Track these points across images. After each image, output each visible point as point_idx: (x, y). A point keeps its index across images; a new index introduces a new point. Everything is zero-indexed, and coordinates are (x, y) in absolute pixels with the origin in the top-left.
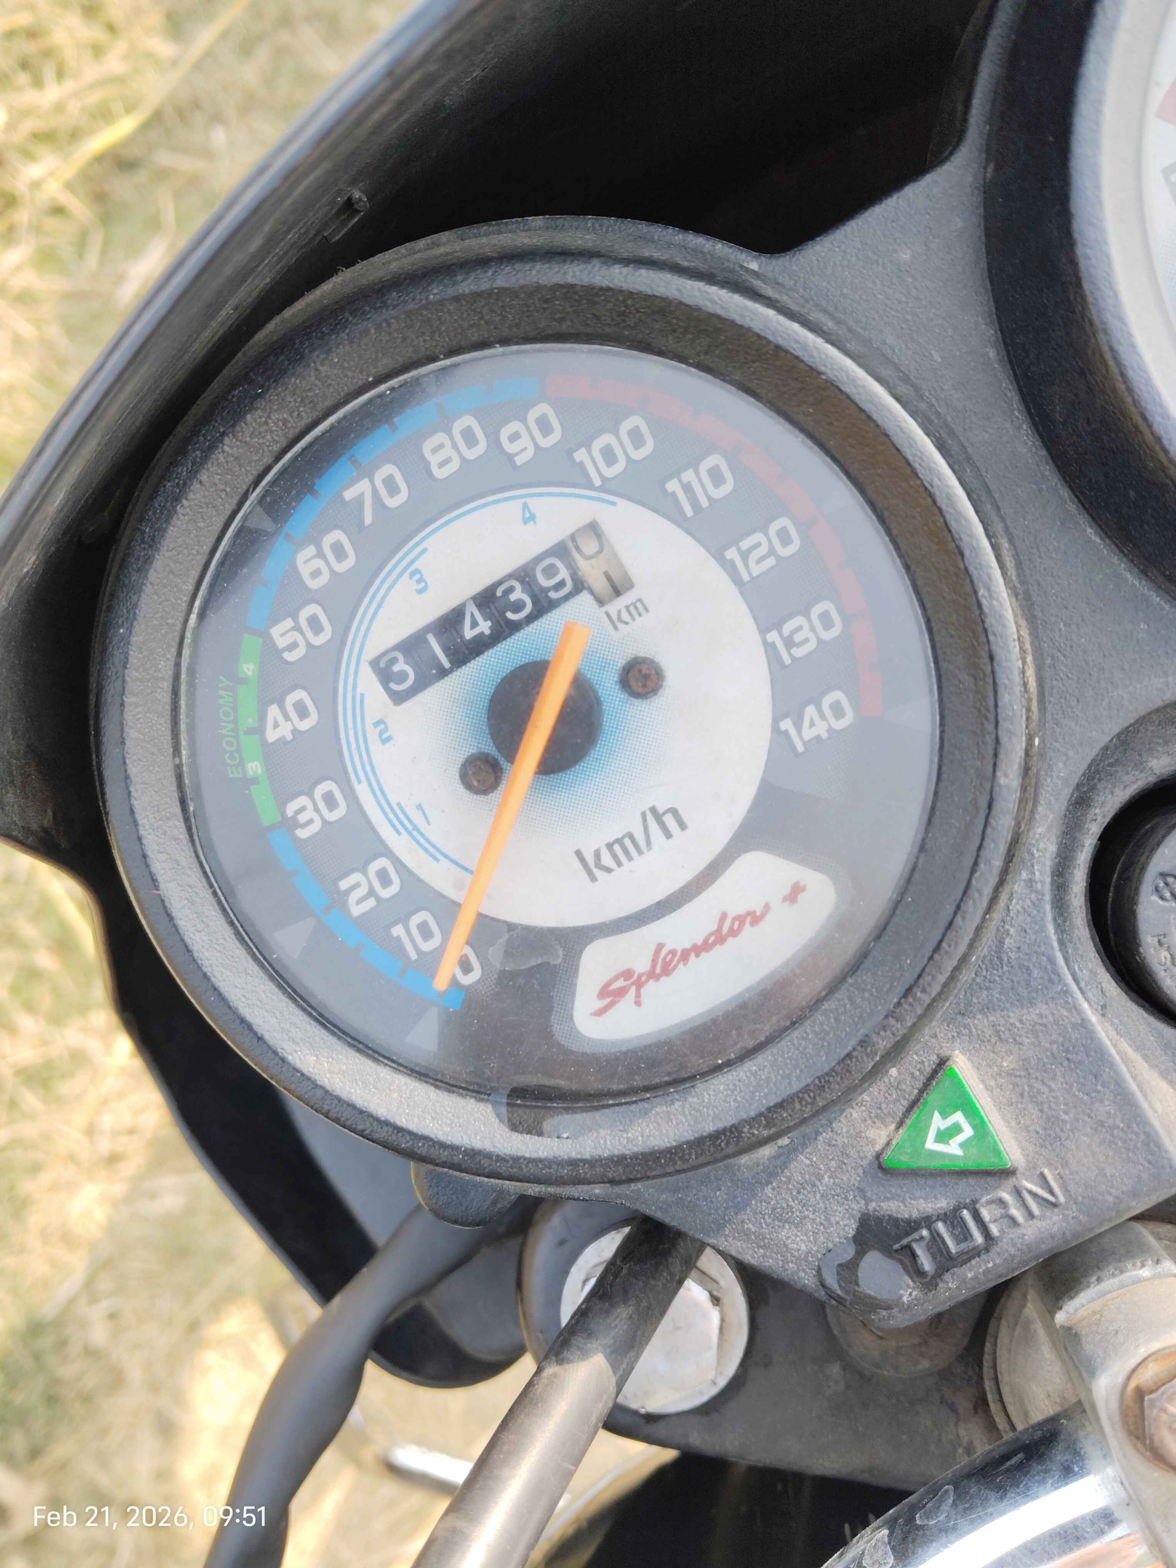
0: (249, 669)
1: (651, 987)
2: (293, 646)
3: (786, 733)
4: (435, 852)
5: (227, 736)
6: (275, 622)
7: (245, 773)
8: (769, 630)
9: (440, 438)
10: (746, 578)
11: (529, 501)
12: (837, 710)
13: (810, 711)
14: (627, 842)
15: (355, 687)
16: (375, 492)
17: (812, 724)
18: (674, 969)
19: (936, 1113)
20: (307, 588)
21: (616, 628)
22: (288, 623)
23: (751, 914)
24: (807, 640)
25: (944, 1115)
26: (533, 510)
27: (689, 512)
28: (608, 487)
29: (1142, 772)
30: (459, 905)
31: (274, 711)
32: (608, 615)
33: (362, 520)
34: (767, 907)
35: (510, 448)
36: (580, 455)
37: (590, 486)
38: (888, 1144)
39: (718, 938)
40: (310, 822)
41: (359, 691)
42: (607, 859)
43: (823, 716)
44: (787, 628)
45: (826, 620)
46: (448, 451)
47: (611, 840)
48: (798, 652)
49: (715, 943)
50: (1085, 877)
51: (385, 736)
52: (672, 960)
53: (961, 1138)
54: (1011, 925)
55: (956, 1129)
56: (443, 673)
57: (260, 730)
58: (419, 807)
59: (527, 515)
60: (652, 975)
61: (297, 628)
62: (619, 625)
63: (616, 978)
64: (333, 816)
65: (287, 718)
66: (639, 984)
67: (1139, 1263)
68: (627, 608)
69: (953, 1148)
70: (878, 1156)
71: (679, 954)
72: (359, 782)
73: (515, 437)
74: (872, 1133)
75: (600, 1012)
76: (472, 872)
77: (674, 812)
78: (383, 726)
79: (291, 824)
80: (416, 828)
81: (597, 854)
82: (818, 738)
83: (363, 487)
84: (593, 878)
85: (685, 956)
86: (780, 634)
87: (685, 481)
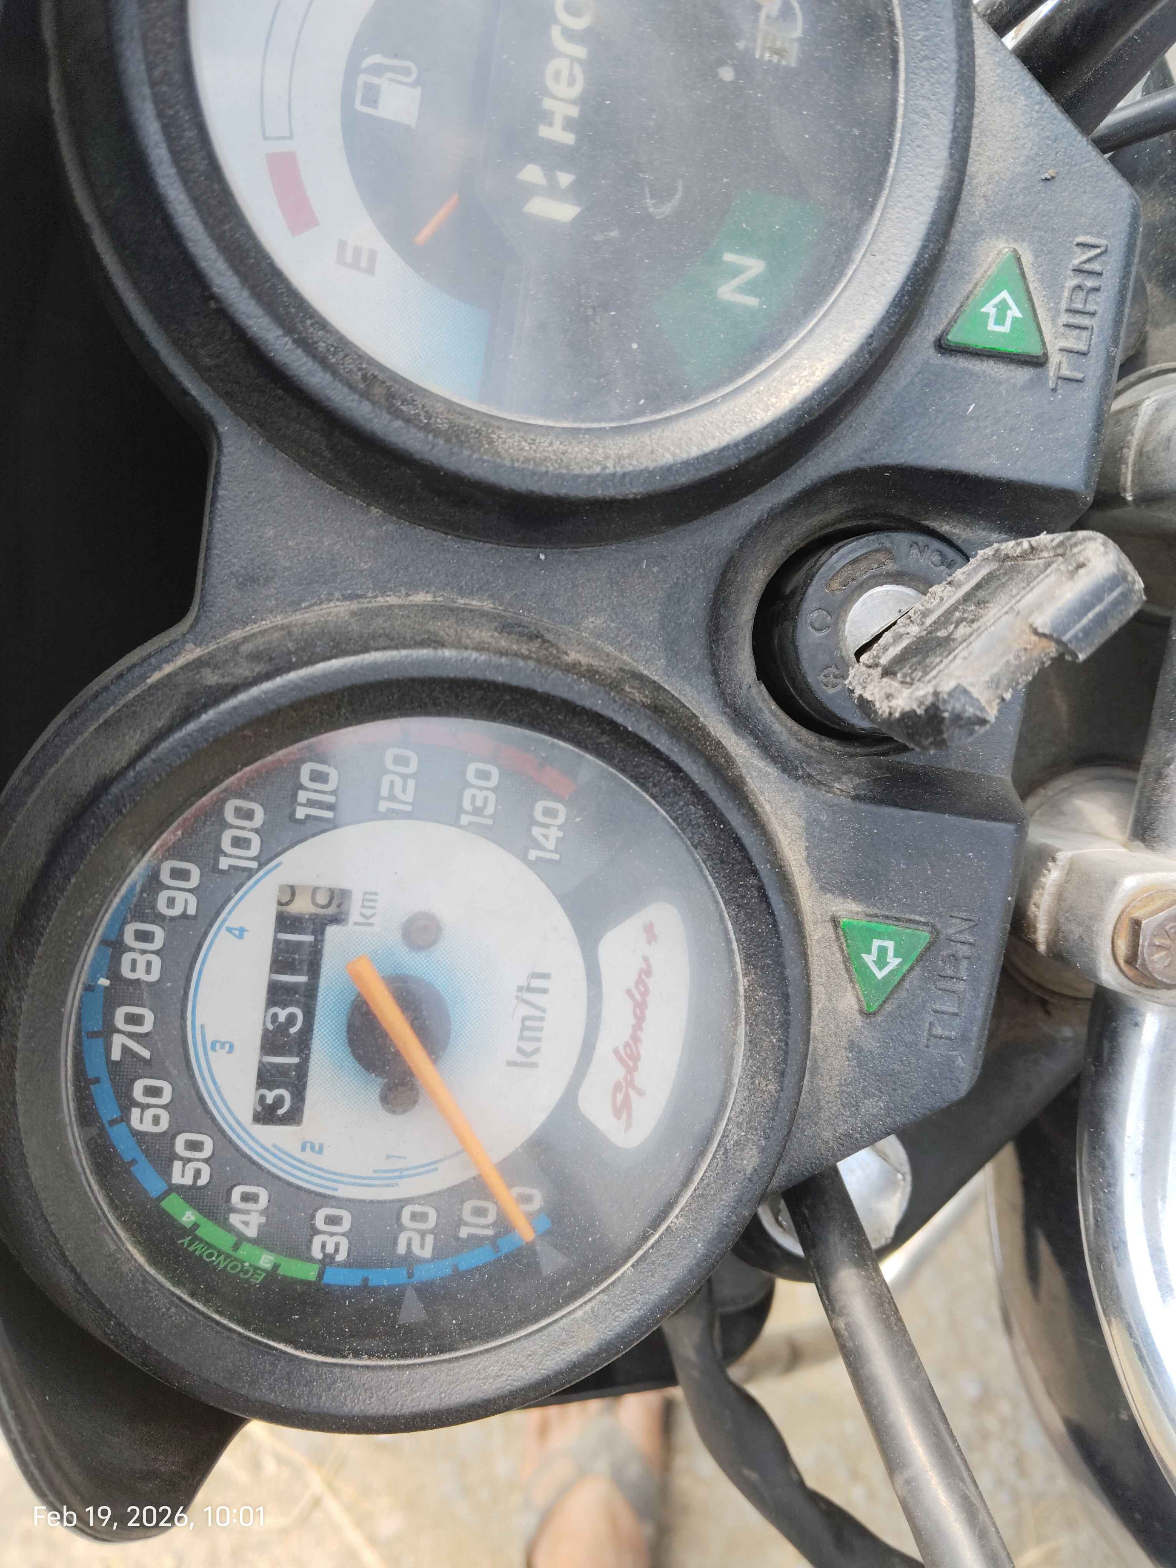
0: (189, 1217)
1: (640, 1079)
2: (197, 1174)
3: (539, 859)
4: (431, 1167)
5: (227, 1265)
6: (170, 1175)
7: (264, 1270)
8: (458, 818)
9: (127, 958)
10: (409, 808)
11: (227, 924)
12: (550, 813)
13: (536, 831)
14: (529, 1023)
15: (263, 1147)
16: (131, 1035)
17: (546, 837)
18: (638, 1051)
19: (863, 956)
20: (164, 1134)
21: (370, 925)
22: (177, 1165)
24: (486, 799)
25: (869, 952)
26: (237, 926)
27: (329, 814)
28: (263, 860)
30: (480, 1176)
31: (235, 1219)
32: (356, 924)
33: (143, 1059)
34: (646, 959)
35: (176, 912)
36: (224, 863)
37: (253, 872)
38: (859, 1000)
40: (337, 1246)
41: (269, 1146)
42: (528, 1047)
43: (547, 826)
44: (467, 805)
45: (482, 775)
46: (142, 960)
47: (517, 1034)
48: (490, 810)
49: (642, 1012)
51: (317, 1149)
52: (631, 1050)
53: (891, 952)
55: (883, 951)
56: (302, 1071)
57: (241, 1239)
58: (388, 1157)
59: (237, 933)
60: (631, 1070)
61: (186, 1162)
62: (371, 921)
63: (614, 1097)
64: (346, 1225)
65: (247, 1212)
66: (631, 1084)
68: (363, 906)
69: (893, 962)
70: (861, 1012)
71: (631, 1043)
72: (336, 1190)
73: (171, 902)
74: (844, 1004)
75: (629, 1126)
76: (463, 1151)
77: (533, 975)
79: (328, 1260)
80: (401, 1170)
81: (520, 1050)
82: (559, 840)
83: (118, 1041)
84: (534, 1065)
85: (635, 1038)
86: (467, 813)
87: (304, 801)
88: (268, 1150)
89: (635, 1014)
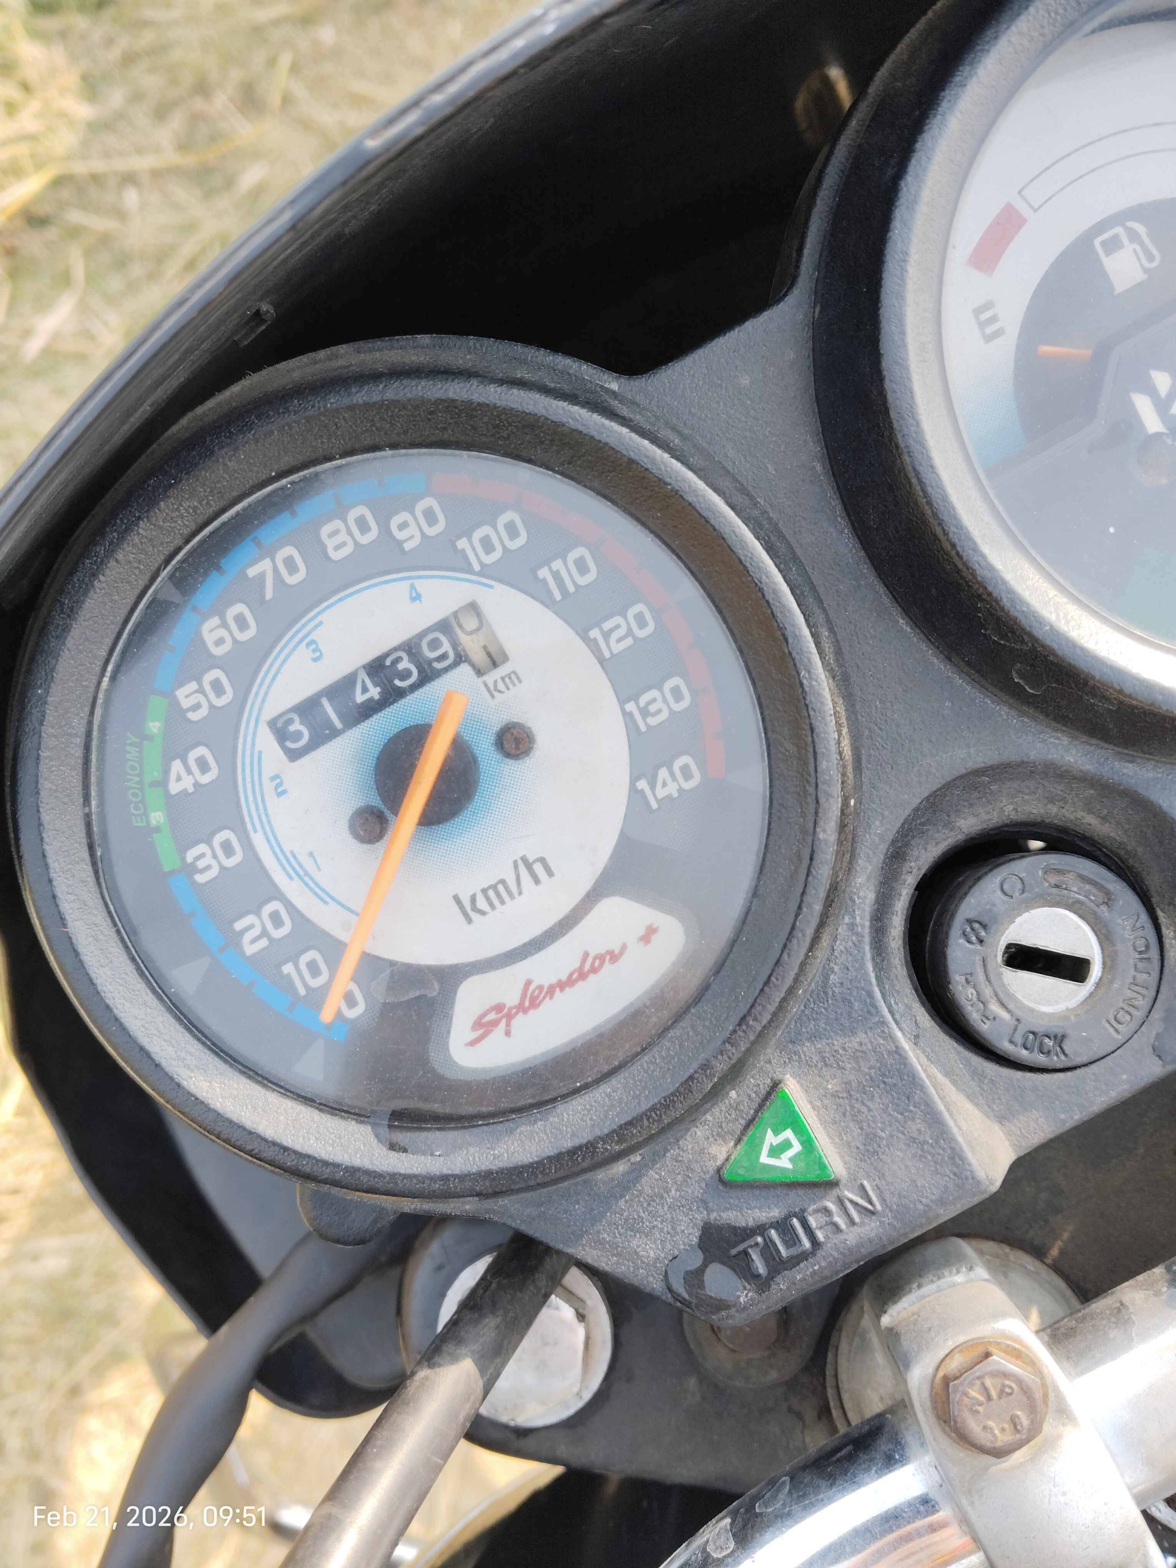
0: (154, 727)
1: (519, 1020)
2: (197, 707)
3: (642, 792)
4: (324, 896)
5: (133, 788)
6: (180, 685)
7: (148, 822)
8: (629, 700)
9: (337, 524)
10: (607, 655)
11: (417, 583)
12: (686, 773)
13: (663, 773)
14: (500, 887)
15: (253, 745)
16: (276, 570)
17: (664, 784)
18: (541, 1002)
19: (769, 1130)
20: (210, 655)
21: (493, 696)
22: (193, 686)
23: (611, 953)
24: (660, 711)
25: (776, 1133)
26: (419, 590)
27: (558, 596)
28: (485, 572)
29: (951, 830)
30: (345, 945)
31: (177, 766)
32: (486, 685)
33: (262, 595)
34: (624, 947)
35: (400, 535)
36: (462, 544)
37: (470, 570)
38: (727, 1160)
39: (581, 975)
40: (208, 868)
41: (257, 748)
42: (482, 903)
43: (674, 778)
44: (644, 699)
45: (677, 694)
46: (343, 536)
47: (485, 885)
48: (652, 721)
49: (576, 981)
50: (903, 922)
51: (280, 790)
52: (538, 996)
53: (790, 1153)
54: (836, 964)
55: (787, 1145)
56: (335, 733)
57: (163, 783)
58: (311, 854)
59: (414, 595)
60: (521, 1008)
61: (201, 691)
62: (496, 694)
64: (230, 863)
65: (189, 772)
66: (510, 1017)
67: (954, 1270)
68: (503, 679)
69: (784, 1162)
70: (719, 1170)
71: (545, 990)
72: (255, 831)
73: (403, 526)
74: (714, 1150)
75: (473, 1043)
76: (357, 914)
77: (542, 860)
78: (278, 781)
79: (191, 870)
80: (307, 874)
81: (473, 899)
82: (669, 797)
83: (265, 565)
84: (469, 920)
85: (551, 991)
86: (637, 703)
87: (554, 569)
88: (252, 753)
89: (571, 975)
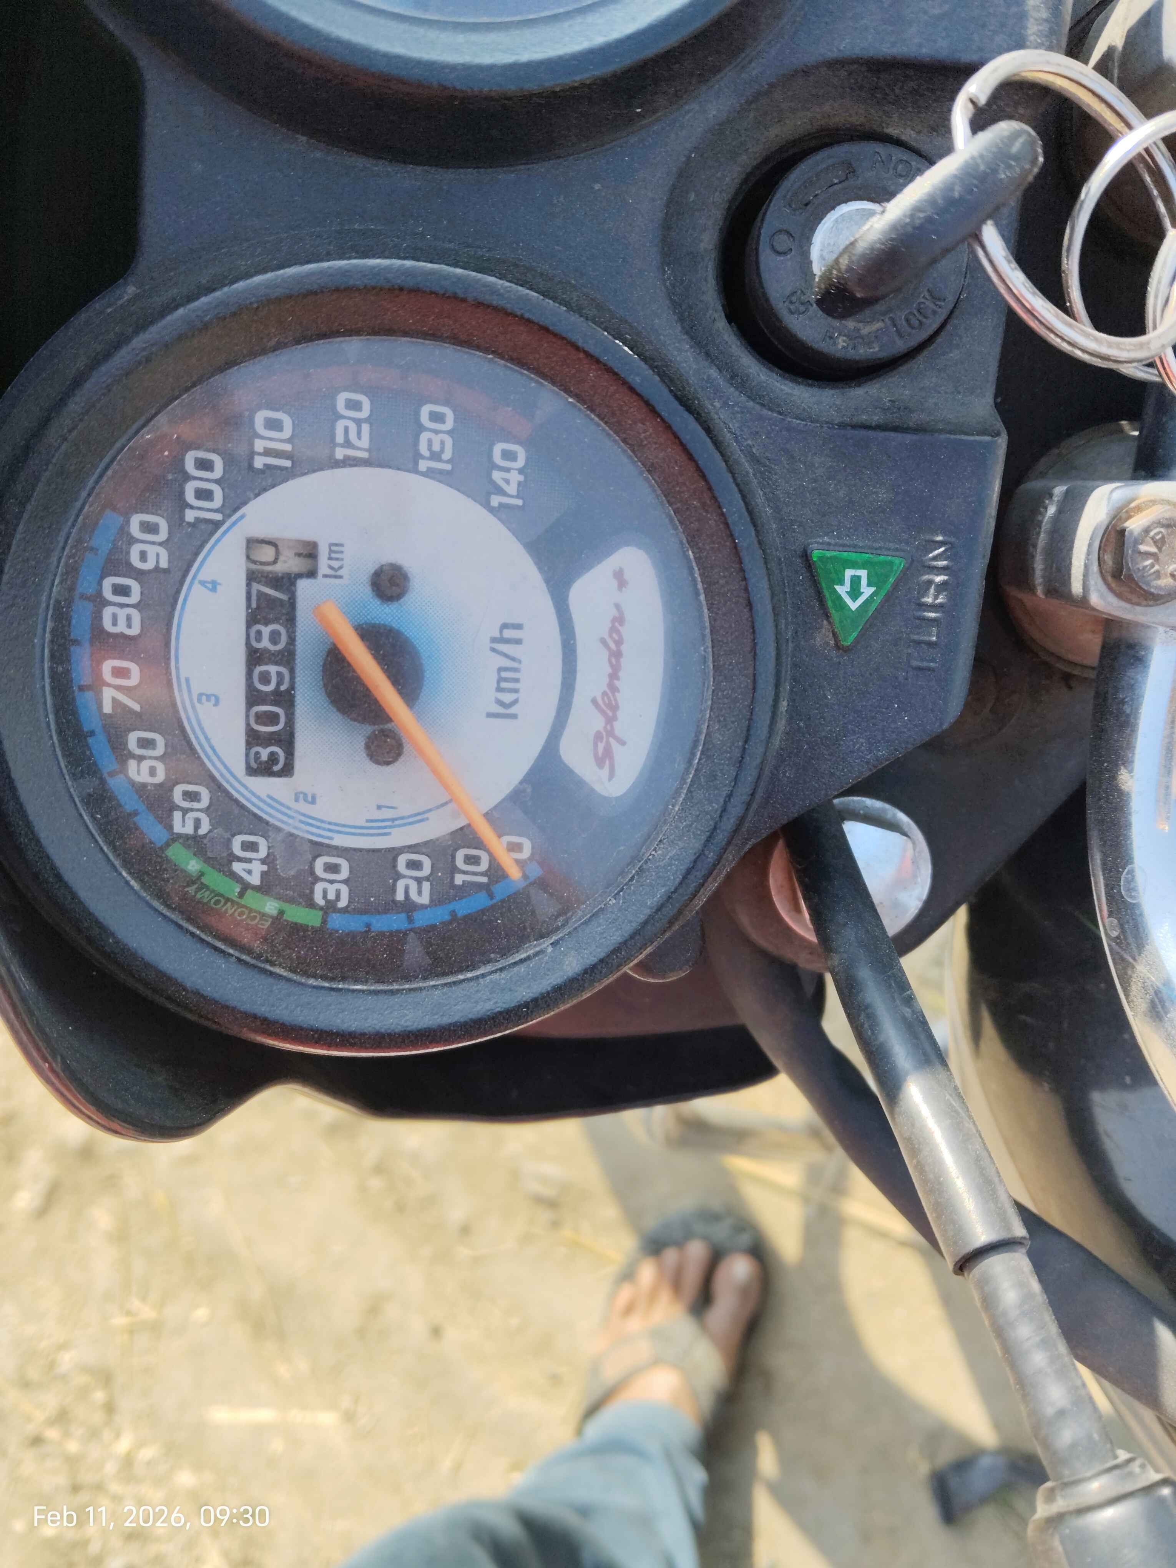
0: (193, 866)
1: (618, 727)
2: (197, 823)
3: (501, 505)
4: (420, 817)
5: (235, 912)
6: (171, 824)
7: (272, 917)
8: (416, 463)
9: (107, 612)
10: (364, 455)
11: (201, 576)
12: (508, 455)
13: (497, 476)
14: (504, 674)
15: (258, 798)
16: (118, 688)
17: (507, 482)
18: (616, 700)
19: (836, 587)
20: (161, 785)
21: (341, 577)
22: (177, 816)
23: (614, 620)
24: (442, 443)
25: (841, 582)
26: (209, 580)
27: (288, 463)
28: (228, 512)
30: (469, 825)
31: (237, 867)
32: (325, 576)
33: (133, 713)
34: (617, 606)
35: (149, 565)
36: (190, 516)
37: (217, 525)
38: (834, 635)
39: (616, 655)
40: (338, 892)
41: (263, 796)
42: (507, 698)
43: (508, 470)
44: (423, 449)
45: (437, 417)
46: (122, 613)
47: (494, 685)
48: (447, 455)
49: (618, 661)
50: (750, 356)
51: (310, 799)
52: (609, 698)
53: (864, 581)
54: (746, 440)
55: (856, 581)
57: (246, 887)
58: (379, 807)
59: (210, 586)
60: (610, 721)
61: (185, 811)
62: (339, 573)
63: (596, 746)
64: (345, 873)
65: (249, 861)
66: (611, 733)
67: (1042, 509)
68: (330, 558)
69: (867, 591)
70: (838, 647)
72: (333, 839)
73: (143, 556)
74: (818, 640)
75: (612, 775)
76: (450, 801)
77: (505, 626)
79: (330, 907)
80: (393, 820)
81: (499, 702)
82: (520, 484)
83: (108, 694)
84: (514, 716)
86: (423, 458)
87: (261, 450)
88: (264, 802)
89: (610, 662)
